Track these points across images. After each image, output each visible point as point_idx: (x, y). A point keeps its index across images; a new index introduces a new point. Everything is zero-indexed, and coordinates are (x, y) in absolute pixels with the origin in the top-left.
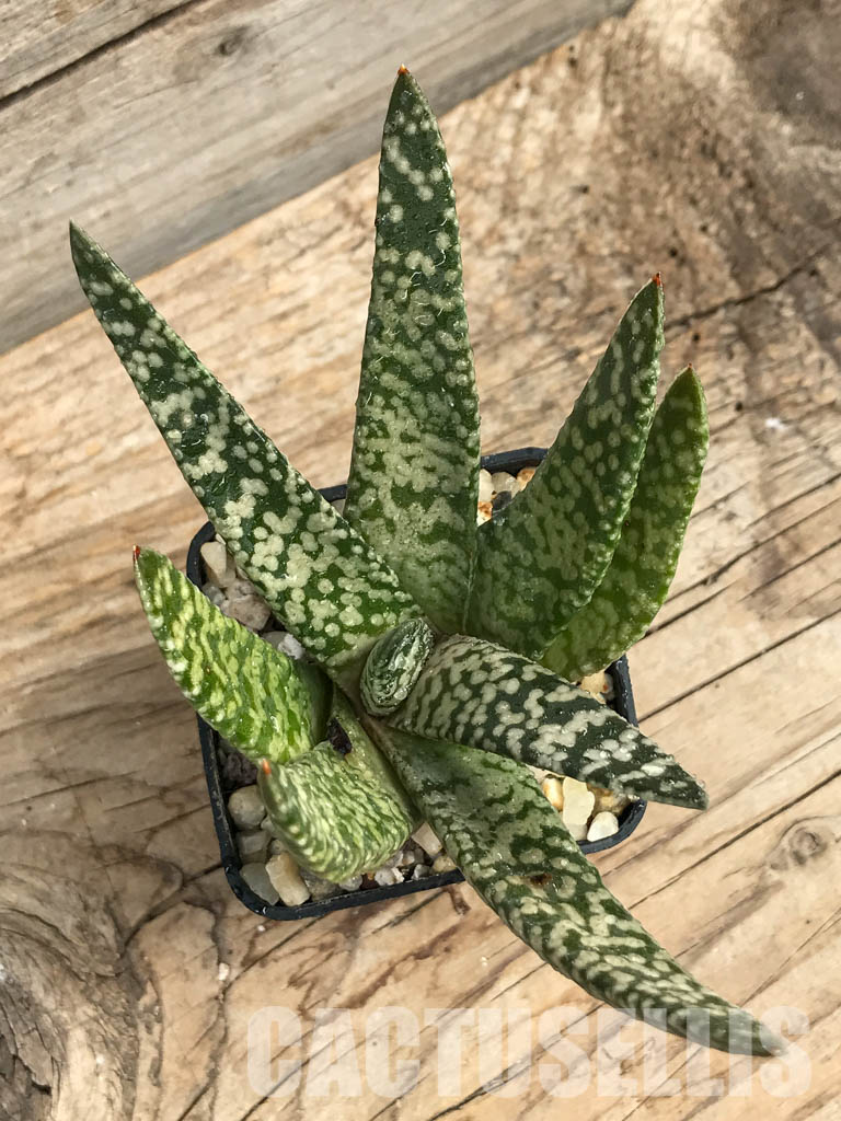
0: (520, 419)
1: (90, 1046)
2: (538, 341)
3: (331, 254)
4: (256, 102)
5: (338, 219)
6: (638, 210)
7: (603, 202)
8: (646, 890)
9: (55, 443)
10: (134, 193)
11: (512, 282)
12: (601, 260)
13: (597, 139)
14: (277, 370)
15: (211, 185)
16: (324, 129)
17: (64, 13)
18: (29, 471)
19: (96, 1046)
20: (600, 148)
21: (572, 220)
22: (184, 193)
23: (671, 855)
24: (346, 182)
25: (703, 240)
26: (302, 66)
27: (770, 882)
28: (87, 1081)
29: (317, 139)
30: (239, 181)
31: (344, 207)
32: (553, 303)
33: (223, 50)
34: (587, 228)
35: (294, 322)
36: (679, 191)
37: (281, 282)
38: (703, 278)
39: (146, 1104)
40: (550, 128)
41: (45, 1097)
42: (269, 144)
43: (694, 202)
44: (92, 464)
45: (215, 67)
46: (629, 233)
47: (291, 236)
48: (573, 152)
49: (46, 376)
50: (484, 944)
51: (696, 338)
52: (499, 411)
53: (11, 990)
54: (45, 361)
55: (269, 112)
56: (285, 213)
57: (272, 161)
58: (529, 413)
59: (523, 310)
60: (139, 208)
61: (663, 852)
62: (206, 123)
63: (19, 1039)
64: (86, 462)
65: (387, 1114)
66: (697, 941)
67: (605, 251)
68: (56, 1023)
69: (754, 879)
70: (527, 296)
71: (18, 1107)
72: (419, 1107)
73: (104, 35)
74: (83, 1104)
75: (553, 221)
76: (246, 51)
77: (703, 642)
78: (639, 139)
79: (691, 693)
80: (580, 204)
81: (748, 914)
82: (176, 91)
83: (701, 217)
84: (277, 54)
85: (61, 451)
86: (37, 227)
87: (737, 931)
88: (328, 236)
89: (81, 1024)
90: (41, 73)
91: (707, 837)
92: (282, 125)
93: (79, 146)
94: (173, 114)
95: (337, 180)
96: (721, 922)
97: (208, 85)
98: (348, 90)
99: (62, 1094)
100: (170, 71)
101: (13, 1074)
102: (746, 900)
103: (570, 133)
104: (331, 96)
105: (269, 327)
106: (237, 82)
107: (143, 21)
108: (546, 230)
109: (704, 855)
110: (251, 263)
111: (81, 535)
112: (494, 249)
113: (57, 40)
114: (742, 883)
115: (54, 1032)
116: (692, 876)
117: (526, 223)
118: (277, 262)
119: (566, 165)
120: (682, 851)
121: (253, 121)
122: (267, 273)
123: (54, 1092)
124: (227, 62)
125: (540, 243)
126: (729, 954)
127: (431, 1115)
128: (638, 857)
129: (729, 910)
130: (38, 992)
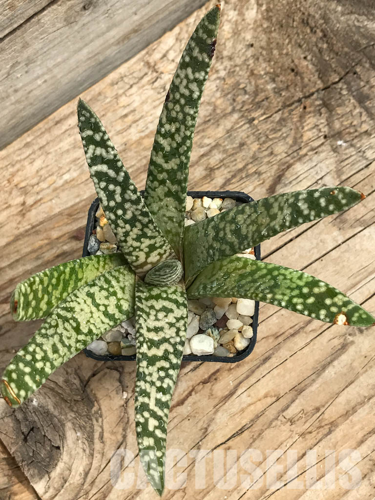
0: (231, 152)
1: (74, 429)
2: (236, 116)
3: (143, 86)
4: (103, 26)
5: (146, 70)
6: (275, 52)
7: (260, 50)
8: (296, 348)
9: (35, 181)
10: (56, 71)
11: (223, 91)
12: (261, 76)
13: (256, 21)
14: (125, 140)
15: (89, 62)
16: (135, 31)
17: (12, 7)
18: (26, 194)
19: (76, 429)
20: (257, 25)
21: (247, 60)
22: (77, 67)
23: (306, 333)
24: (147, 53)
25: (305, 63)
26: (121, 8)
27: (349, 341)
28: (74, 443)
29: (132, 35)
30: (101, 58)
31: (148, 64)
32: (241, 98)
33: (84, 8)
34: (254, 62)
35: (130, 118)
36: (293, 42)
37: (123, 100)
38: (306, 80)
39: (98, 450)
40: (234, 19)
41: (58, 451)
42: (112, 41)
43: (300, 46)
44: (52, 188)
45: (82, 15)
46: (272, 63)
47: (126, 80)
48: (245, 29)
49: (28, 151)
50: (231, 376)
51: (305, 108)
52: (221, 149)
53: (40, 409)
54: (27, 145)
55: (109, 29)
56: (123, 69)
57: (114, 48)
58: (234, 149)
59: (228, 103)
60: (59, 76)
61: (303, 332)
62: (82, 38)
63: (46, 428)
64: (49, 187)
65: (196, 448)
66: (319, 368)
67: (262, 73)
68: (59, 421)
69: (342, 340)
70: (229, 96)
71: (48, 456)
72: (209, 444)
73: (31, 12)
74: (73, 452)
75: (239, 61)
76: (95, 7)
77: (315, 242)
78: (274, 19)
79: (311, 264)
81: (340, 355)
82: (67, 28)
83: (304, 52)
84: (109, 5)
85: (38, 184)
86: (16, 91)
87: (335, 363)
88: (142, 78)
89: (69, 421)
90: (7, 32)
91: (321, 324)
92: (116, 33)
93: (28, 57)
94: (67, 37)
95: (144, 52)
96: (329, 359)
97: (80, 23)
98: (144, 13)
99: (65, 449)
100: (62, 21)
101: (44, 443)
102: (339, 349)
103: (243, 20)
104: (136, 18)
105: (120, 121)
106: (93, 20)
107: (47, 3)
108: (236, 66)
109: (320, 332)
110: (110, 93)
111: (50, 219)
113: (11, 18)
114: (336, 342)
115: (59, 425)
116: (316, 341)
117: (227, 63)
118: (121, 92)
119: (243, 35)
120: (311, 331)
121: (103, 34)
122: (117, 97)
123: (61, 448)
124: (87, 12)
125: (234, 71)
126: (333, 373)
127: (214, 447)
128: (293, 335)
129: (332, 355)
130: (51, 408)
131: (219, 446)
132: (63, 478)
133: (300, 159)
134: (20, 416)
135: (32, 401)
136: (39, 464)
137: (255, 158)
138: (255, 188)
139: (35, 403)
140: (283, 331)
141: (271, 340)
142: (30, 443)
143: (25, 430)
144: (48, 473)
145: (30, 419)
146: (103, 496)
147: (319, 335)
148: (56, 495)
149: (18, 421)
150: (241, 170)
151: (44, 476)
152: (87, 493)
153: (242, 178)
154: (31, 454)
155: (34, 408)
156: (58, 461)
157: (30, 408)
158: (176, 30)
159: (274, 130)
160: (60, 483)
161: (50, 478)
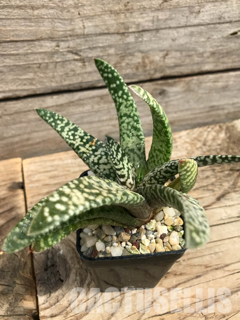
1: (76, 274)
8: (217, 277)
13: (223, 138)
23: (224, 270)
26: (172, 105)
28: (73, 281)
33: (160, 94)
40: (214, 135)
41: (62, 282)
50: (175, 278)
53: (62, 257)
61: (222, 269)
63: (61, 267)
68: (70, 266)
71: (55, 283)
72: (151, 313)
78: (232, 140)
80: (219, 147)
89: (75, 269)
91: (233, 269)
96: (235, 289)
99: (66, 283)
109: (232, 273)
112: (200, 149)
115: (69, 268)
116: (229, 276)
117: (207, 147)
119: (217, 140)
120: (227, 271)
123: (64, 282)
124: (160, 97)
126: (237, 298)
127: (154, 315)
128: (216, 269)
129: (238, 287)
130: (68, 259)
131: (157, 316)
132: (58, 299)
133: (235, 191)
134: (50, 256)
135: (60, 251)
136: (48, 286)
137: (213, 184)
138: (210, 196)
139: (61, 252)
140: (211, 265)
141: (203, 267)
142: (49, 272)
143: (49, 264)
144: (50, 293)
145: (55, 259)
147: (231, 274)
148: (48, 308)
149: (48, 258)
150: (204, 186)
151: (47, 293)
152: (67, 314)
153: (204, 190)
154: (46, 278)
155: (59, 254)
156: (59, 288)
157: (58, 254)
158: (188, 131)
159: (224, 177)
160: (54, 301)
161: (50, 296)
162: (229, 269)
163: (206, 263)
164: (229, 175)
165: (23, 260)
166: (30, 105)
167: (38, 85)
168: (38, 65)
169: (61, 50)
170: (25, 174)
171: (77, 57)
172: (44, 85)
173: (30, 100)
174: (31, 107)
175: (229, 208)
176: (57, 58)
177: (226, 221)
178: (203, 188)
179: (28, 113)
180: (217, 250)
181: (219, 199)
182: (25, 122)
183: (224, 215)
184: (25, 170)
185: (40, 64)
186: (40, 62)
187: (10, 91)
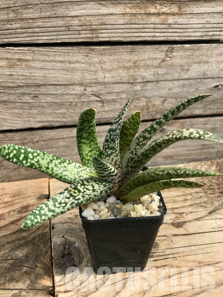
1: (87, 262)
12: (213, 183)
23: (215, 266)
33: (160, 131)
40: (207, 167)
52: (192, 195)
53: (77, 248)
58: (197, 197)
63: (75, 256)
65: (143, 293)
66: (219, 283)
72: (150, 294)
89: (87, 257)
99: (79, 267)
101: (71, 261)
115: (82, 257)
116: (220, 271)
120: (218, 267)
123: (77, 266)
128: (208, 265)
130: (82, 250)
134: (67, 247)
136: (63, 269)
137: (205, 202)
138: (203, 210)
139: (76, 245)
140: (203, 261)
141: (196, 263)
142: (65, 258)
143: (66, 253)
144: (65, 274)
145: (71, 250)
146: (85, 295)
148: (63, 285)
149: (65, 249)
150: (198, 204)
151: (63, 274)
154: (62, 263)
155: (75, 246)
157: (73, 246)
158: (185, 164)
159: (215, 197)
161: (65, 276)
162: (220, 266)
163: (200, 260)
164: (219, 196)
165: (44, 249)
166: (61, 134)
167: (68, 118)
168: (70, 103)
169: (87, 93)
170: (51, 189)
171: (98, 99)
172: (72, 118)
173: (61, 130)
174: (62, 135)
175: (219, 220)
176: (84, 99)
177: (217, 230)
178: (196, 205)
179: (59, 140)
180: (209, 251)
181: (210, 213)
182: (55, 148)
183: (215, 225)
184: (51, 186)
185: (71, 102)
186: (72, 101)
187: (48, 121)
